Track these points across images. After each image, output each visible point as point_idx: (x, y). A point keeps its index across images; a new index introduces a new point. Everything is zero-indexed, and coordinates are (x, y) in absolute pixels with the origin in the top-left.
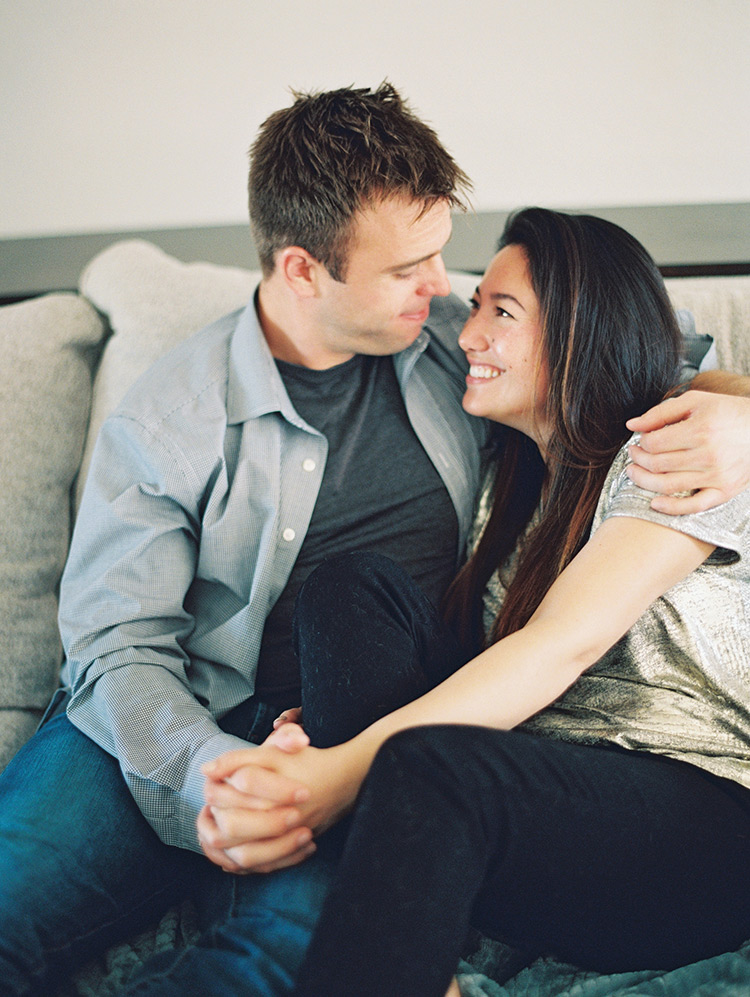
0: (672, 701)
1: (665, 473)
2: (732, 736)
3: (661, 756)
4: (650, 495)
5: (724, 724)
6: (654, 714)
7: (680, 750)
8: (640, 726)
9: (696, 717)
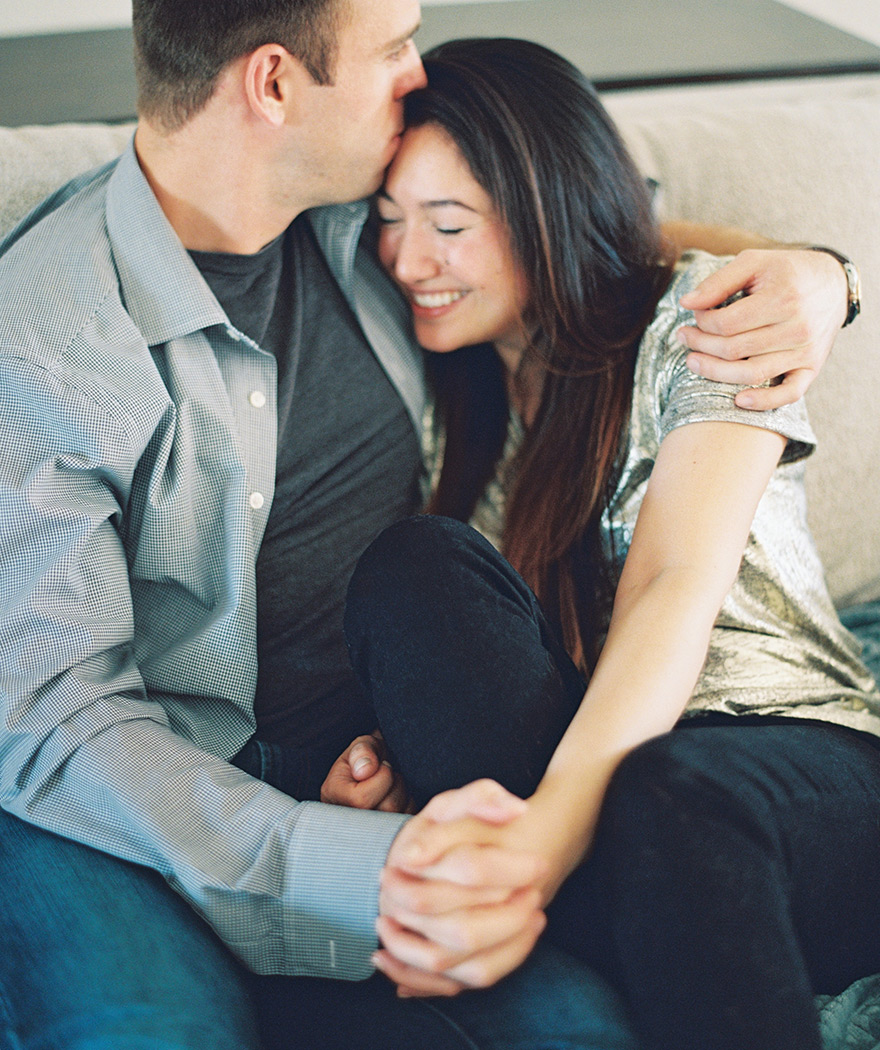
0: (758, 646)
1: (746, 359)
2: (823, 675)
3: (769, 716)
4: (732, 389)
5: (816, 664)
6: (744, 664)
7: (786, 705)
8: (738, 684)
9: (787, 661)
